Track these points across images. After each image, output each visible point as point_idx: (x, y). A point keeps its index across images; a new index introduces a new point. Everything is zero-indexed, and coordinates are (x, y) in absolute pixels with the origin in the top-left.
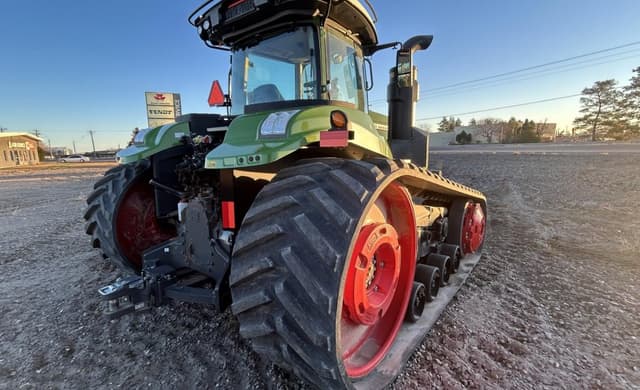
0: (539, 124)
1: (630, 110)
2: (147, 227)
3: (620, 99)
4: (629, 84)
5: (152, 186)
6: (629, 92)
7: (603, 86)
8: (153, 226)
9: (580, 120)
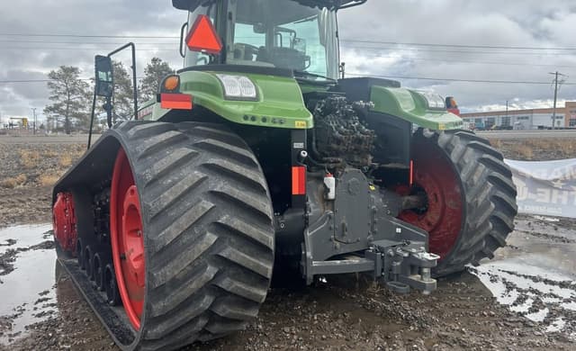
7: (68, 73)
9: (51, 109)
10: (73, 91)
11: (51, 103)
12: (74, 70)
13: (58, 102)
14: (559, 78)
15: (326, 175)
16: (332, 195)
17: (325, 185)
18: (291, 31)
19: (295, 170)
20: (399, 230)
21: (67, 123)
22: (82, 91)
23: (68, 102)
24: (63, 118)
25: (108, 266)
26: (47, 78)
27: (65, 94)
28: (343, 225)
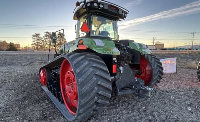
0: (16, 44)
6: (45, 38)
9: (33, 44)
10: (39, 40)
11: (33, 43)
12: (38, 34)
13: (35, 42)
14: (154, 38)
15: (120, 66)
16: (122, 72)
17: (120, 69)
18: (103, 26)
19: (114, 66)
20: (137, 80)
21: (37, 48)
22: (41, 40)
23: (38, 42)
24: (36, 46)
25: (59, 92)
26: (32, 37)
27: (37, 40)
28: (124, 80)
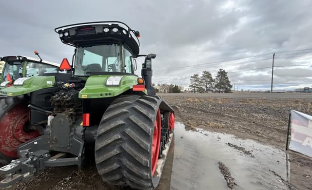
1: (203, 84)
2: (16, 132)
3: (200, 80)
4: (202, 76)
5: (29, 108)
6: (202, 78)
7: (196, 76)
8: (20, 131)
13: (192, 84)
21: (194, 90)
26: (190, 78)
27: (194, 82)
